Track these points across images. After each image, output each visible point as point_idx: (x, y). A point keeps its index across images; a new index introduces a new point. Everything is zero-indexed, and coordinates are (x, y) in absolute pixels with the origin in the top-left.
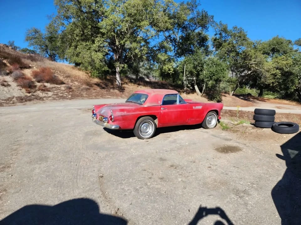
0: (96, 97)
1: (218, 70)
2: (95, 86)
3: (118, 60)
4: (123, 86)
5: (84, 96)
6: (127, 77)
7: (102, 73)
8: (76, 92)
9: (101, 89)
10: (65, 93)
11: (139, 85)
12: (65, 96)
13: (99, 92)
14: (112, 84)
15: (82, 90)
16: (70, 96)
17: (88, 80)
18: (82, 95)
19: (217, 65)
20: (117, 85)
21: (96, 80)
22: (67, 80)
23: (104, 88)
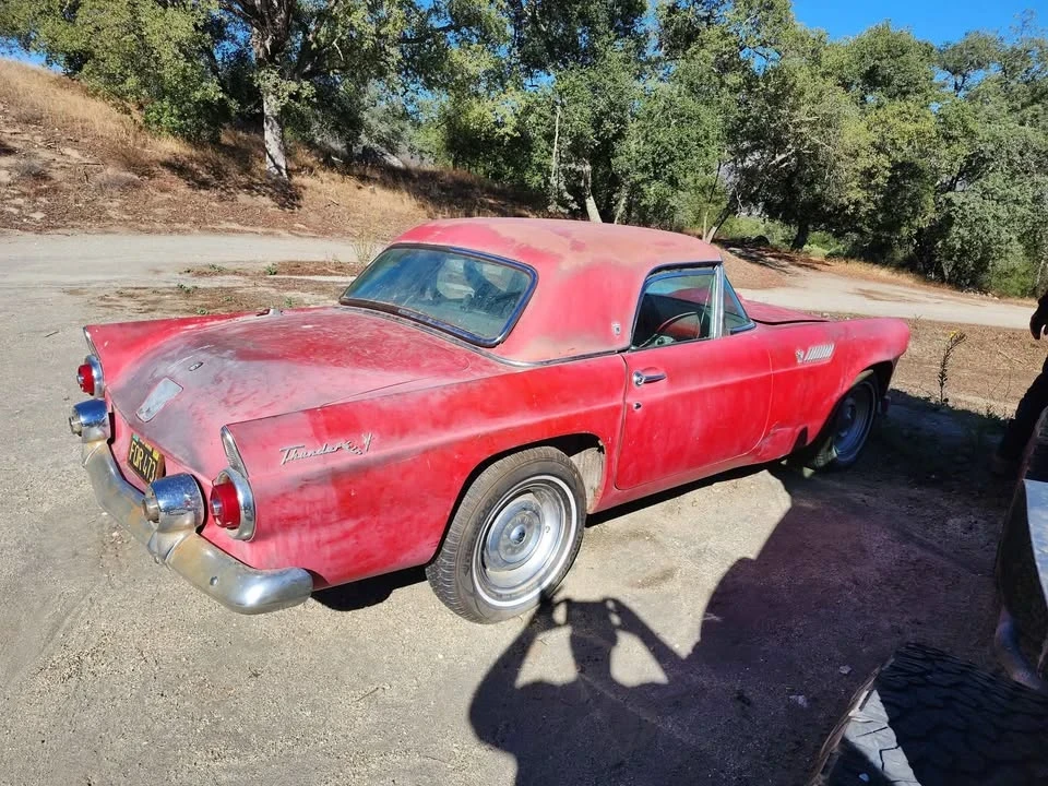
0: (173, 223)
1: (686, 139)
2: (166, 172)
3: (271, 59)
4: (296, 179)
5: (109, 218)
6: (310, 144)
7: (199, 115)
8: (72, 197)
9: (193, 187)
10: (14, 197)
11: (363, 178)
12: (16, 211)
13: (185, 203)
14: (247, 170)
15: (102, 187)
16: (38, 216)
17: (131, 143)
18: (102, 210)
19: (684, 118)
20: (268, 174)
21: (170, 146)
22: (26, 137)
23: (204, 184)
